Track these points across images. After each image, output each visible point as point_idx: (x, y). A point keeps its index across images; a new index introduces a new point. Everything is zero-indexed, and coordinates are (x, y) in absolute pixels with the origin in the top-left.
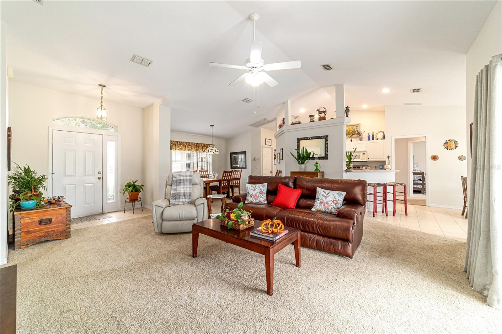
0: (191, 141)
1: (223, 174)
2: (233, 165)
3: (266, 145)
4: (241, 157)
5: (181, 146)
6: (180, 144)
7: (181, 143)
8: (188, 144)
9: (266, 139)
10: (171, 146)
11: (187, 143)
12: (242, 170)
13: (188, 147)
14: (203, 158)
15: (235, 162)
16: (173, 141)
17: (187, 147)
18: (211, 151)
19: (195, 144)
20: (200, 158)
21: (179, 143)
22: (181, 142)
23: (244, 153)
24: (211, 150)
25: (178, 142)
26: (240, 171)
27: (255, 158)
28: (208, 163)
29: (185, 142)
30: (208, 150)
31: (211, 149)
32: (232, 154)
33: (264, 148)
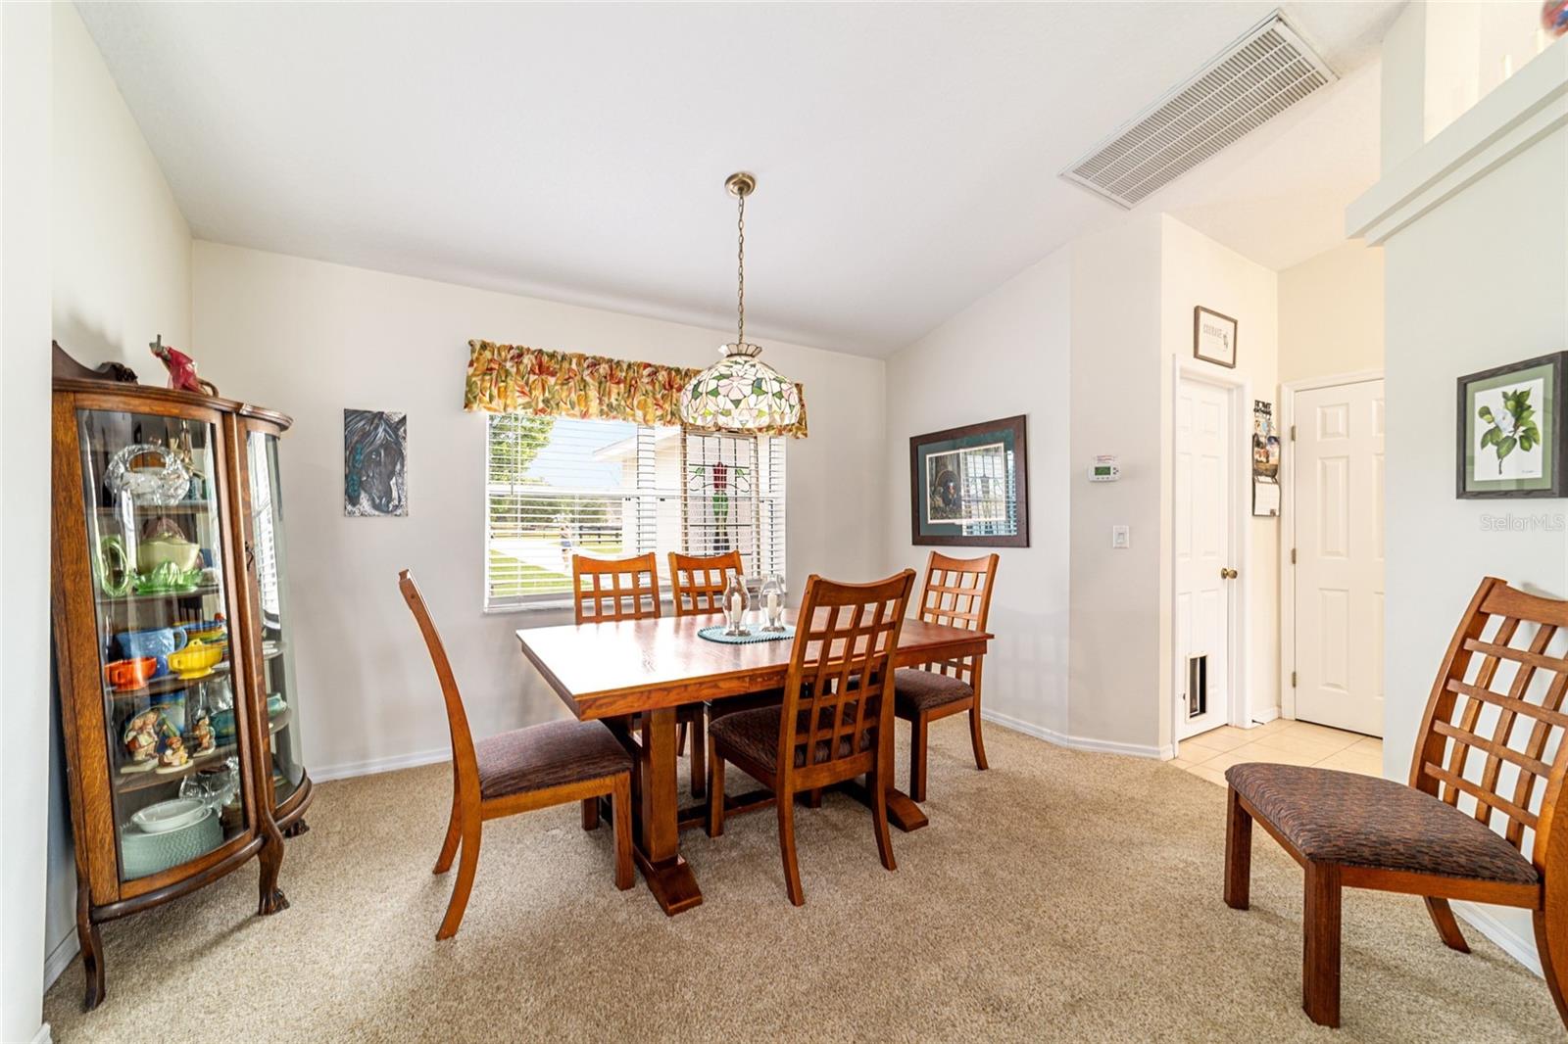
0: (627, 352)
1: (807, 618)
2: (930, 521)
3: (1196, 355)
4: (980, 473)
5: (552, 380)
6: (542, 369)
7: (546, 364)
8: (603, 369)
9: (1197, 310)
10: (469, 384)
11: (596, 363)
12: (995, 559)
13: (603, 393)
14: (731, 473)
15: (940, 502)
16: (484, 346)
17: (593, 393)
18: (715, 393)
19: (662, 376)
20: (709, 473)
21: (527, 360)
22: (552, 356)
23: (1012, 433)
24: (713, 385)
25: (520, 355)
26: (985, 566)
27: (1110, 464)
28: (765, 508)
29: (582, 358)
30: (696, 387)
31: (722, 377)
32: (921, 448)
33: (1183, 389)
